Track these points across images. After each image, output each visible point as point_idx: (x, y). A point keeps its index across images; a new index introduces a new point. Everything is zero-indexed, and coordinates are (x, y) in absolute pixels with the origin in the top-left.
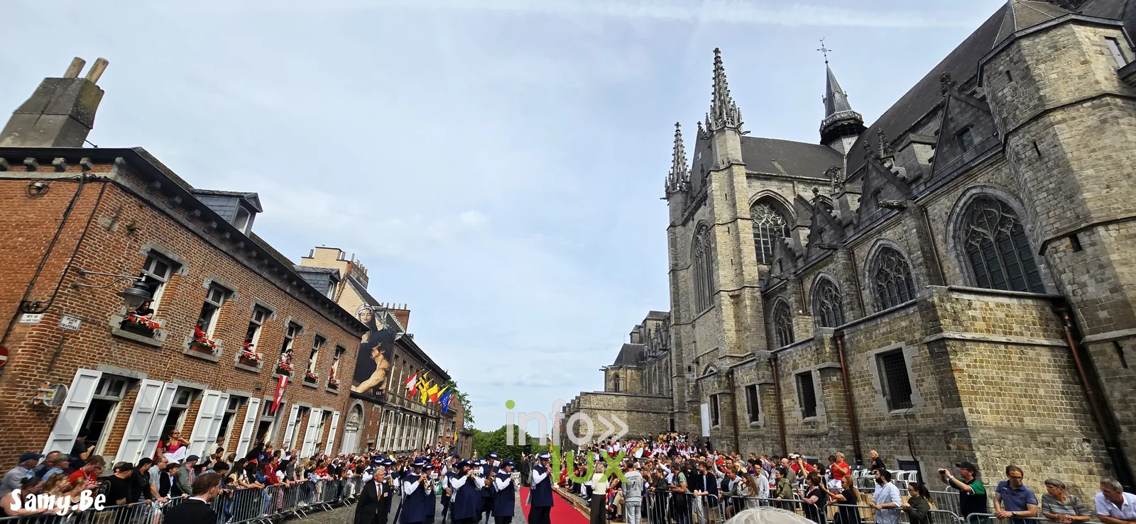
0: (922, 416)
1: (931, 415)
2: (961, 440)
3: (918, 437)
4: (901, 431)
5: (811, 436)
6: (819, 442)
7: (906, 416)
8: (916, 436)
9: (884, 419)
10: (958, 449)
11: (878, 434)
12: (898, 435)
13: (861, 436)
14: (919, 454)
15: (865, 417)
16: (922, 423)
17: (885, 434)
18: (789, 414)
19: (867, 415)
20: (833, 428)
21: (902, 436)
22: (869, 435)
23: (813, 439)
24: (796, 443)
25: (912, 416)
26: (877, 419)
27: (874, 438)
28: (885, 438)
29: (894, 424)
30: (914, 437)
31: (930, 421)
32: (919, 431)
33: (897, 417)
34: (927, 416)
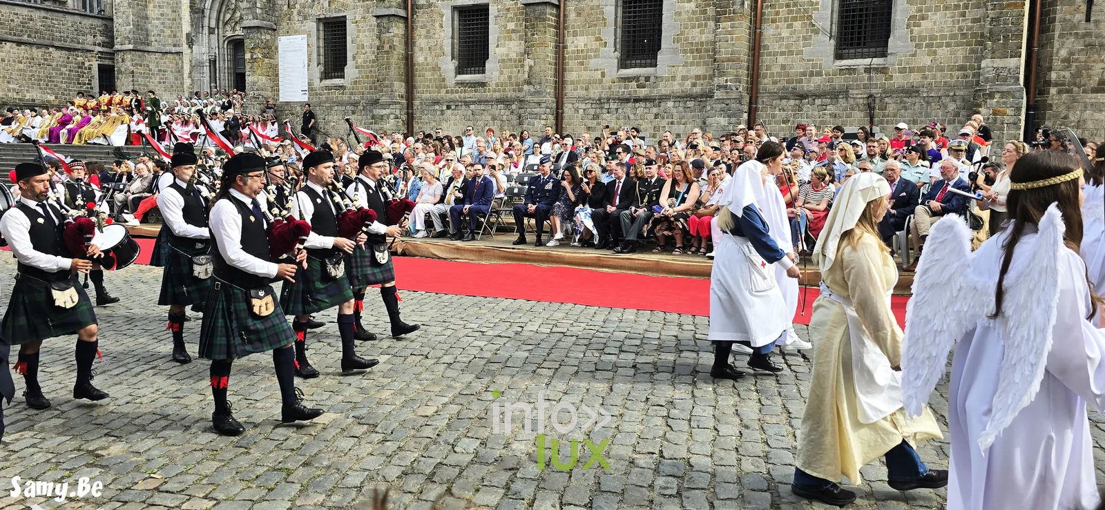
0: (902, 71)
1: (921, 69)
2: (1004, 103)
3: (887, 100)
4: (851, 91)
5: (637, 100)
6: (655, 110)
7: (868, 70)
8: (882, 99)
9: (819, 74)
10: (994, 114)
11: (802, 97)
12: (847, 98)
13: (763, 100)
14: (881, 122)
15: (776, 70)
16: (898, 80)
17: (819, 96)
18: (582, 64)
19: (783, 67)
20: (725, 87)
21: (854, 98)
22: (781, 98)
23: (642, 104)
24: (592, 112)
25: (883, 70)
26: (804, 74)
27: (792, 102)
28: (818, 102)
29: (839, 82)
30: (877, 101)
31: (915, 78)
32: (888, 92)
33: (850, 70)
34: (912, 70)
